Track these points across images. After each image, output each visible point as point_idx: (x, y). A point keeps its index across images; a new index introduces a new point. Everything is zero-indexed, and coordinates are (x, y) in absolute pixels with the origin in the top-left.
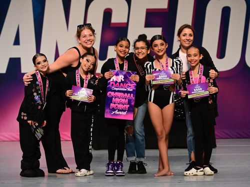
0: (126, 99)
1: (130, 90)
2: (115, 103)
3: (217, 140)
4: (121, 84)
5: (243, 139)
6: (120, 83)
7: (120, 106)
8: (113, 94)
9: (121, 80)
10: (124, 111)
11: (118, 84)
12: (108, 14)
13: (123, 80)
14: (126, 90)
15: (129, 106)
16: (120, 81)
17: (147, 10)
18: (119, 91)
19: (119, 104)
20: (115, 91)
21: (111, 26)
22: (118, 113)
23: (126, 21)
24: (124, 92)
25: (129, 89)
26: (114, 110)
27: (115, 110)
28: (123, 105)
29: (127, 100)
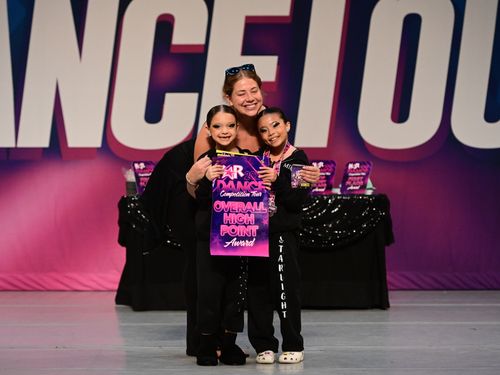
0: (249, 213)
1: (257, 195)
2: (229, 225)
3: (390, 294)
4: (239, 183)
5: (445, 292)
6: (235, 181)
7: (241, 230)
8: (222, 204)
9: (238, 175)
10: (250, 239)
11: (231, 183)
12: (165, 25)
13: (242, 175)
14: (248, 195)
15: (257, 227)
16: (236, 177)
17: (248, 18)
18: (233, 199)
19: (237, 225)
20: (226, 199)
21: (172, 51)
22: (237, 244)
23: (202, 41)
24: (244, 200)
25: (254, 193)
26: (228, 238)
27: (230, 239)
28: (246, 226)
29: (252, 216)
